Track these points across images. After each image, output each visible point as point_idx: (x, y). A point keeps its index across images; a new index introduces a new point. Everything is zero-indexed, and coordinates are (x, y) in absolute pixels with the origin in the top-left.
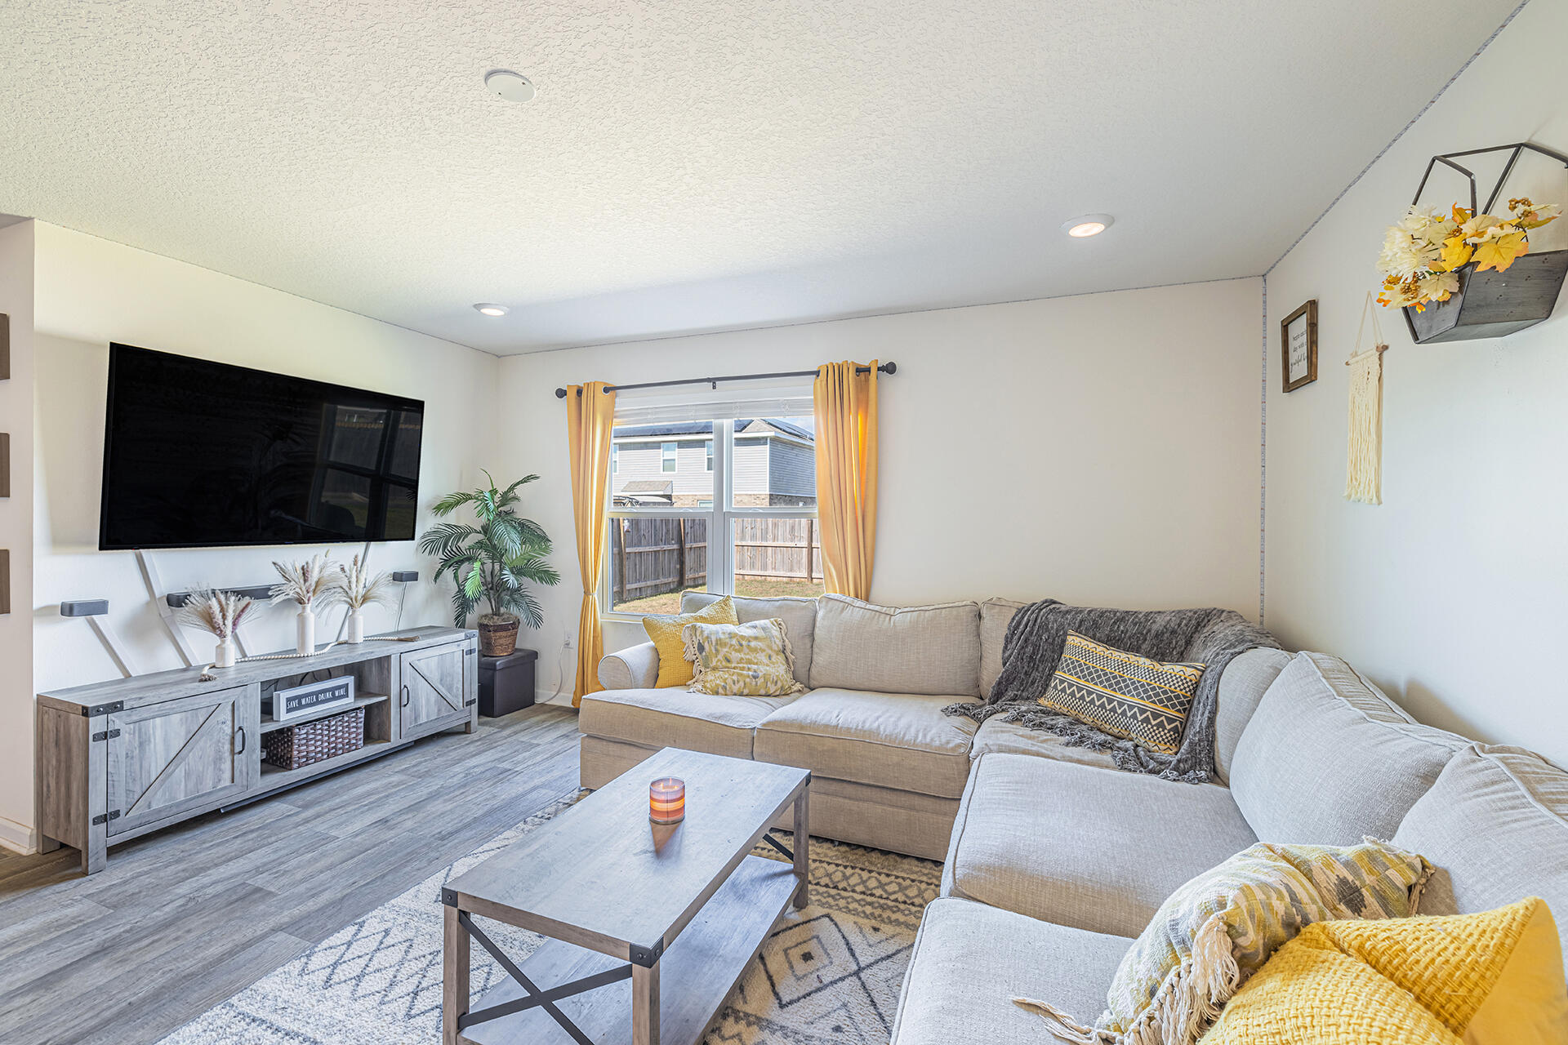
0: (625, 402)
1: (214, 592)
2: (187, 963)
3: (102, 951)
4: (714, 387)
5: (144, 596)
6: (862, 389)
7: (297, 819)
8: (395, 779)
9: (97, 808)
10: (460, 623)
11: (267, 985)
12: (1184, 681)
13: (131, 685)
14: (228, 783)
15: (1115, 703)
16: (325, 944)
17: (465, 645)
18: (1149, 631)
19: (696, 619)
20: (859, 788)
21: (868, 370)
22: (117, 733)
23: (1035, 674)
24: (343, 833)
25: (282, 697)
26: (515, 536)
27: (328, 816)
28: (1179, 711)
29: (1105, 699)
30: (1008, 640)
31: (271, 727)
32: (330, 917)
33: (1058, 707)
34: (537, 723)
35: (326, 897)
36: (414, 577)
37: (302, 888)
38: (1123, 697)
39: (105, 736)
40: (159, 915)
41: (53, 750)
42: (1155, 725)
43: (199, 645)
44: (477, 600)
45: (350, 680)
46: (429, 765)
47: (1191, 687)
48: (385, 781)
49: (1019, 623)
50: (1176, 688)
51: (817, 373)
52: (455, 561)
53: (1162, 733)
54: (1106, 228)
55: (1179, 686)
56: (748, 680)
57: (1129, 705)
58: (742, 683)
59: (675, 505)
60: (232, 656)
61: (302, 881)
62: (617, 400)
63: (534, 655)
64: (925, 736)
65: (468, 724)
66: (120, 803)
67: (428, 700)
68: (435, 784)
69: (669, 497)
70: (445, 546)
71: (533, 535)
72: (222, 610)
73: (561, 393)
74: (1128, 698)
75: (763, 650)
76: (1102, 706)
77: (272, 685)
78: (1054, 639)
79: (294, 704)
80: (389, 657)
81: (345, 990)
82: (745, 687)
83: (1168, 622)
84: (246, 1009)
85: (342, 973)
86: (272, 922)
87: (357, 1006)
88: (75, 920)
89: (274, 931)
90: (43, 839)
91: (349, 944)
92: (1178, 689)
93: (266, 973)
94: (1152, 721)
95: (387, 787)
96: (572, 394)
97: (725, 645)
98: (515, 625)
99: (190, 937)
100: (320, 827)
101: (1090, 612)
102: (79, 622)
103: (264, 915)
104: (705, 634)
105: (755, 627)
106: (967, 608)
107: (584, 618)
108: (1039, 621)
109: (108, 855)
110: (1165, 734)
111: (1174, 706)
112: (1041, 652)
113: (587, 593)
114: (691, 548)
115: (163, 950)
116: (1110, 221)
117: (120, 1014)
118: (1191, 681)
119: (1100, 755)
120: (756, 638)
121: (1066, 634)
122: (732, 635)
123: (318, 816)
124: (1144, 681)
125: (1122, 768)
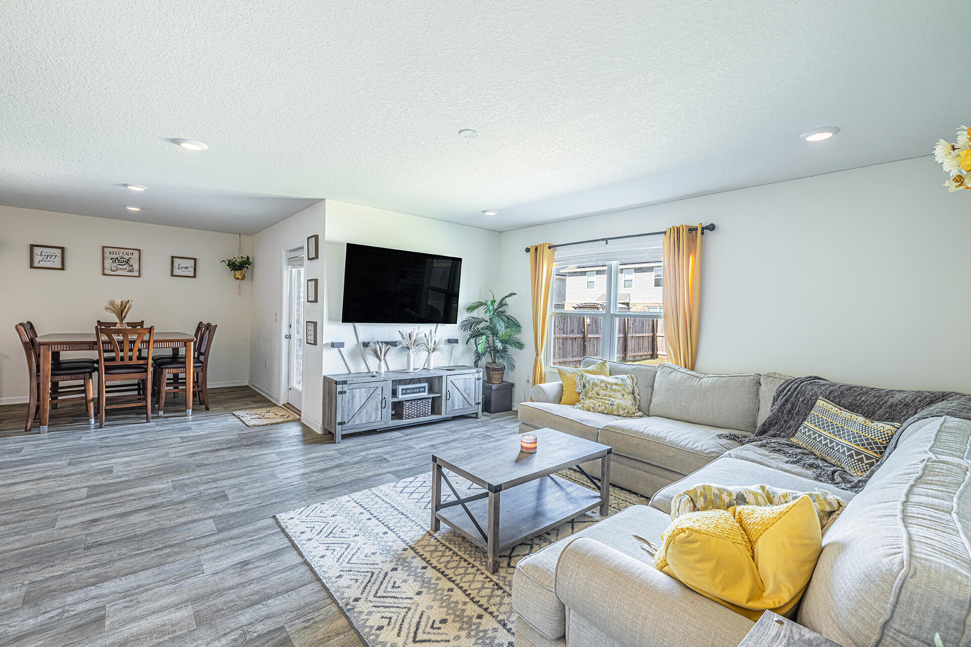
0: (559, 253)
1: (378, 342)
2: (361, 476)
3: (337, 466)
4: (607, 244)
5: (356, 342)
6: (692, 241)
7: (402, 439)
8: (442, 431)
9: (339, 420)
10: (476, 366)
11: (382, 487)
12: (882, 434)
13: (351, 376)
14: (380, 419)
15: (834, 443)
16: (403, 480)
17: (476, 376)
18: (886, 402)
19: (585, 372)
20: (652, 467)
21: (696, 229)
22: (345, 392)
23: (791, 422)
24: (417, 447)
25: (400, 388)
26: (502, 324)
27: (414, 440)
28: (876, 452)
29: (828, 440)
30: (775, 399)
31: (395, 400)
32: (407, 473)
33: (801, 443)
34: (510, 419)
35: (407, 466)
36: (456, 341)
37: (399, 462)
38: (840, 440)
39: (341, 393)
40: (355, 460)
41: (327, 397)
42: (857, 459)
43: (372, 362)
44: (484, 354)
45: (426, 385)
46: (457, 428)
47: (887, 438)
48: (438, 431)
49: (784, 389)
50: (875, 437)
51: (665, 233)
52: (476, 335)
53: (861, 465)
54: (833, 135)
55: (878, 436)
56: (607, 406)
57: (842, 445)
58: (604, 407)
59: (631, 310)
60: (384, 369)
61: (400, 459)
62: (556, 252)
63: (512, 385)
64: (693, 444)
65: (477, 414)
66: (346, 420)
67: (458, 399)
68: (457, 436)
69: (628, 304)
70: (470, 328)
71: (513, 324)
72: (381, 350)
73: (528, 250)
74: (842, 441)
75: (619, 391)
76: (826, 445)
77: (396, 382)
78: (808, 401)
79: (404, 391)
80: (442, 376)
81: (407, 495)
82: (605, 409)
83: (904, 398)
84: (375, 493)
85: (406, 490)
86: (388, 470)
87: (409, 501)
88: (331, 456)
89: (388, 473)
90: (324, 429)
91: (411, 482)
92: (877, 438)
93: (383, 484)
94: (855, 457)
95: (438, 433)
96: (532, 250)
97: (598, 386)
98: (503, 369)
99: (363, 468)
100: (410, 443)
101: (842, 386)
102: (336, 350)
103: (386, 467)
104: (587, 379)
105: (617, 378)
106: (751, 377)
107: (535, 367)
108: (798, 389)
109: (342, 438)
110: (863, 466)
111: (872, 449)
112: (798, 408)
113: (537, 355)
114: (632, 337)
115: (355, 470)
116: (836, 130)
117: (341, 484)
118: (887, 434)
119: (805, 471)
120: (616, 384)
121: (817, 399)
122: (602, 381)
123: (410, 439)
124: (855, 431)
125: (816, 479)
